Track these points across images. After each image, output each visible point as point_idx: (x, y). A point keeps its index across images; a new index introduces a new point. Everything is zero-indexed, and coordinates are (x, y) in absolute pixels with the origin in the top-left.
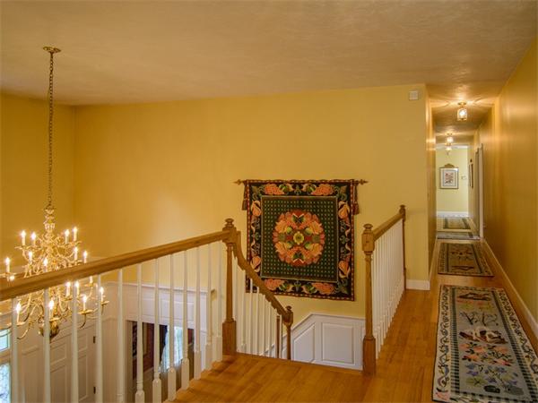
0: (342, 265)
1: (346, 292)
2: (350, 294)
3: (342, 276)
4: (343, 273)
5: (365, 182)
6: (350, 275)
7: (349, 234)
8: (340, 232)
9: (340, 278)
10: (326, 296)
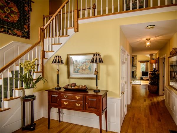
0: (26, 26)
1: (27, 36)
2: (28, 37)
3: (26, 30)
4: (26, 29)
5: (34, 2)
6: (28, 30)
7: (28, 17)
8: (25, 15)
9: (24, 31)
10: (19, 36)
